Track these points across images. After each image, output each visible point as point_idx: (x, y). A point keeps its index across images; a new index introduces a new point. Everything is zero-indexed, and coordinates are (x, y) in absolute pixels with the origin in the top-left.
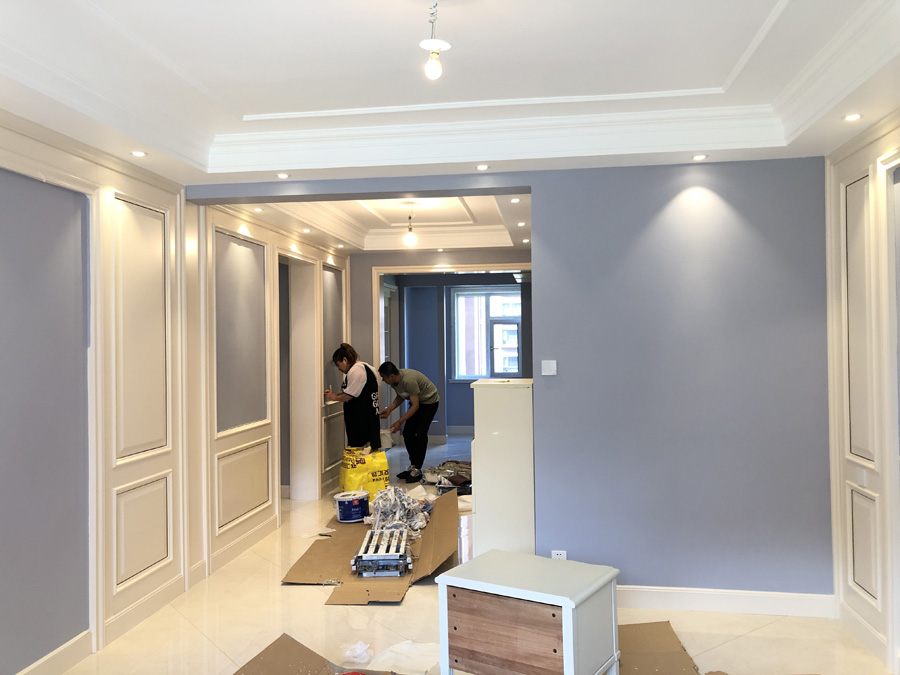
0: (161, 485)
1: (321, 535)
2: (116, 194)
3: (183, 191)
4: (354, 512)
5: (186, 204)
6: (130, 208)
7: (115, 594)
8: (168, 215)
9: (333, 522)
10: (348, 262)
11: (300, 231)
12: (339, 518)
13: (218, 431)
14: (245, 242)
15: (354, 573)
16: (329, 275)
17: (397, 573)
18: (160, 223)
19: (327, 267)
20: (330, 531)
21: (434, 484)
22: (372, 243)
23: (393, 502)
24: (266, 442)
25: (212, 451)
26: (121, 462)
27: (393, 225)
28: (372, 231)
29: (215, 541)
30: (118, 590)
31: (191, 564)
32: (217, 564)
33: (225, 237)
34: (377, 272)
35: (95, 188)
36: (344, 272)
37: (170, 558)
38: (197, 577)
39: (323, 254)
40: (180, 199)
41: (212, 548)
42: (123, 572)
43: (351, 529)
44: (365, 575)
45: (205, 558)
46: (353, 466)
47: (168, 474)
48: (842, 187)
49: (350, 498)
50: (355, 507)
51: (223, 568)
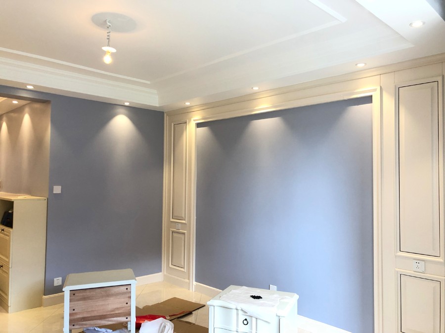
48: (172, 124)
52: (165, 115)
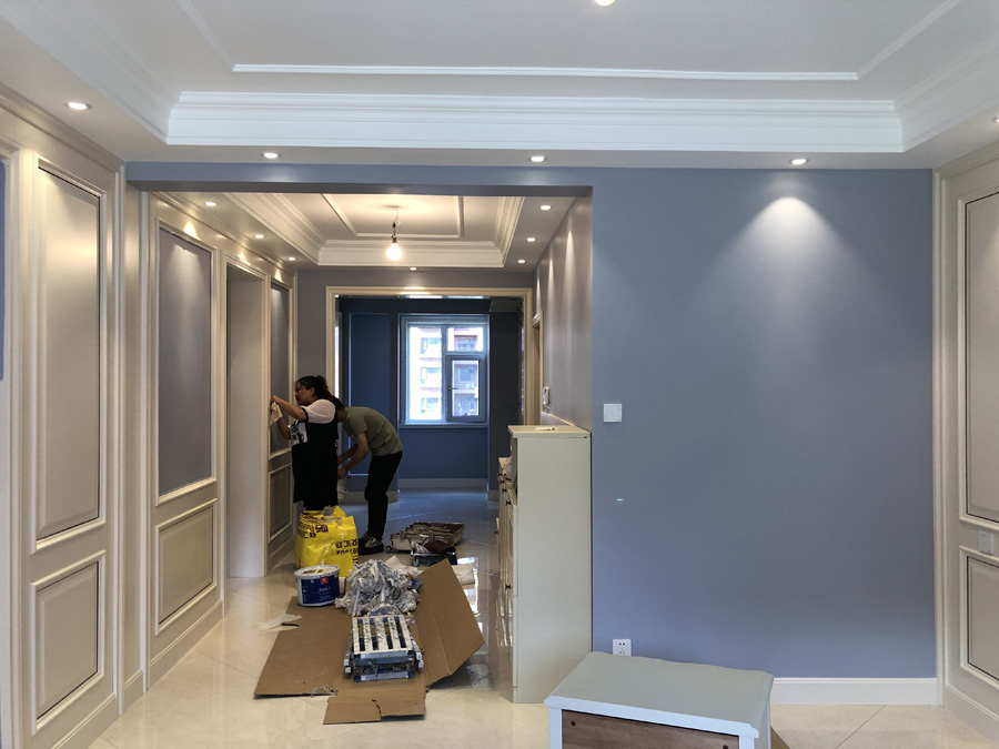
0: (91, 573)
1: (284, 624)
2: (40, 161)
3: (122, 169)
4: (322, 592)
5: (127, 189)
6: (57, 184)
7: (34, 733)
8: (104, 199)
9: (294, 606)
10: (295, 278)
11: (250, 235)
12: (301, 600)
13: (160, 494)
14: (191, 245)
15: (348, 676)
16: (276, 293)
17: (405, 675)
18: (95, 208)
19: (275, 285)
20: (293, 618)
21: (409, 552)
22: (329, 256)
23: (376, 579)
24: (211, 506)
25: (152, 522)
26: (42, 545)
27: (359, 235)
28: (328, 242)
29: (155, 642)
30: (39, 727)
31: (126, 679)
32: (156, 672)
33: (171, 236)
34: (332, 294)
35: (13, 149)
36: (291, 290)
37: (101, 674)
38: (133, 693)
39: (270, 268)
40: (119, 180)
41: (151, 652)
42: (43, 701)
43: (320, 616)
44: (363, 678)
45: (143, 667)
46: (313, 535)
47: (100, 557)
48: (961, 205)
49: (316, 575)
50: (324, 586)
51: (162, 679)
52: (937, 176)
